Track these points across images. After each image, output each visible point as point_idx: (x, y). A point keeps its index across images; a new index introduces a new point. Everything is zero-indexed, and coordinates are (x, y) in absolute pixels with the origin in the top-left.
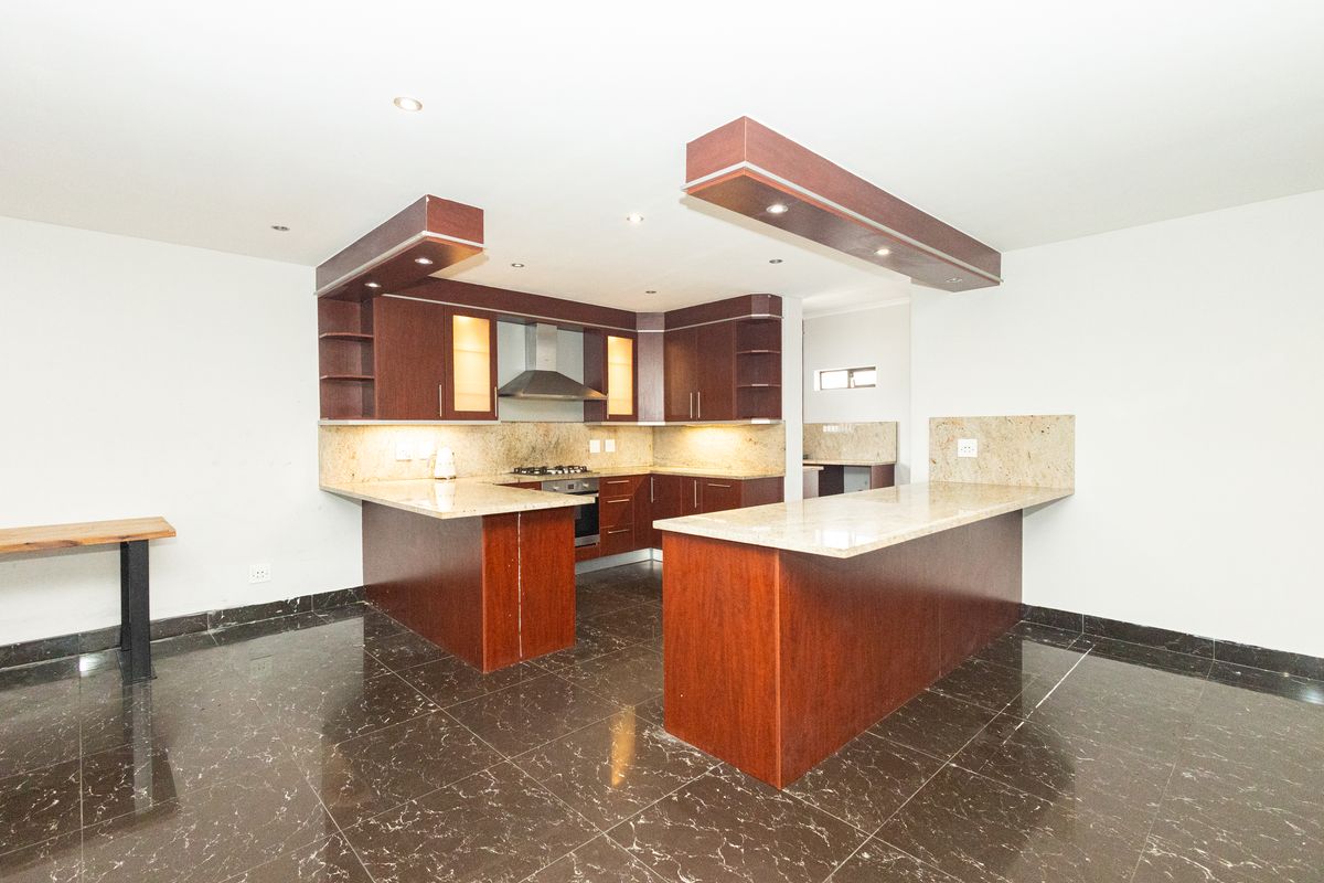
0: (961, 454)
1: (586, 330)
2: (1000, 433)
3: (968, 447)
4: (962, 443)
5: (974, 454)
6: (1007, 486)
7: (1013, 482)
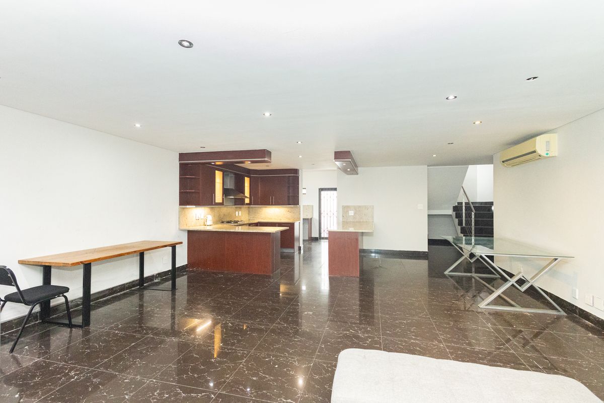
0: (350, 215)
1: (235, 174)
2: (358, 209)
3: (351, 213)
4: (350, 212)
5: (353, 215)
6: (360, 222)
7: (361, 221)
